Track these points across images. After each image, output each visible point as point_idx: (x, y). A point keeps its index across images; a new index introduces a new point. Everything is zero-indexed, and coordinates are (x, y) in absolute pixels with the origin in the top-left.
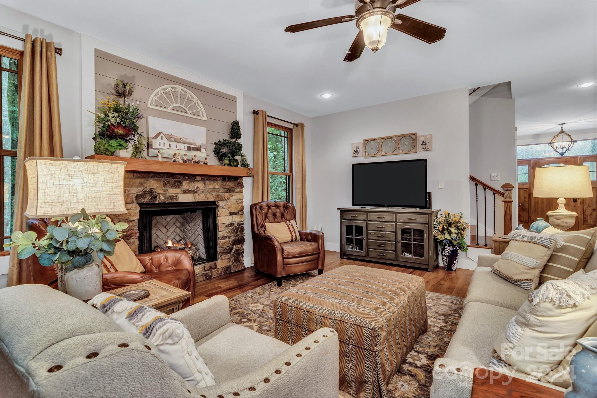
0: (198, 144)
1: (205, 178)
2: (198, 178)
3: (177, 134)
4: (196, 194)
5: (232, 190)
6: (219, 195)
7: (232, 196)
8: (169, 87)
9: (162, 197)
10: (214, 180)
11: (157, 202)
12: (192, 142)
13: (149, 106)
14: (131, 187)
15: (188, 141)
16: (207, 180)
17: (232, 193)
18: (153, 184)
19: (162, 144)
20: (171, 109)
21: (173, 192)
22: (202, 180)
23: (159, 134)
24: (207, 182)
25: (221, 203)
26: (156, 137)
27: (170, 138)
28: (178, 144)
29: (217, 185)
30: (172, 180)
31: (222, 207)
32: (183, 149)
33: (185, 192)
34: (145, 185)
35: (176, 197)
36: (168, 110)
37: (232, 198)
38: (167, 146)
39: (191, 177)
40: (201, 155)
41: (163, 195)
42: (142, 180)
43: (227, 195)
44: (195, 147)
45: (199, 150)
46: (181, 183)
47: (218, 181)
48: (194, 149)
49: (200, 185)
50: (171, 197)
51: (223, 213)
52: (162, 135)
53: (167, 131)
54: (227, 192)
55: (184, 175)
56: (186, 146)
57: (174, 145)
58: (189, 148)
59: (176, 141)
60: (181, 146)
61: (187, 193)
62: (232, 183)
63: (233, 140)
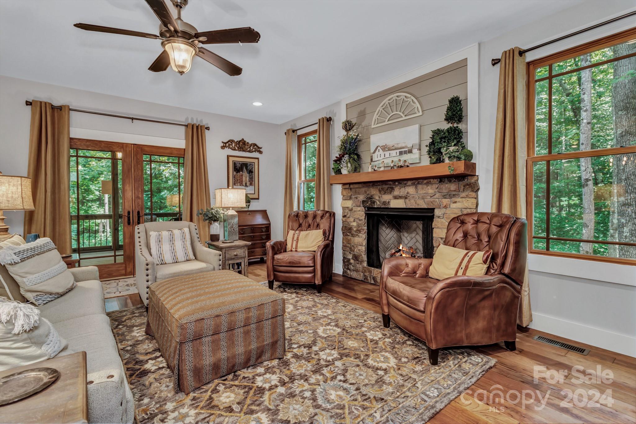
0: (410, 145)
1: (417, 181)
2: (409, 183)
3: (390, 143)
4: (407, 200)
5: (454, 195)
6: (434, 201)
7: (455, 202)
8: (386, 101)
9: (378, 203)
10: (427, 184)
11: (376, 207)
12: (403, 145)
13: (373, 127)
14: (359, 194)
15: (400, 146)
16: (418, 183)
17: (454, 199)
18: (374, 192)
19: (379, 156)
20: (388, 120)
21: (386, 197)
22: (413, 184)
23: (377, 147)
24: (420, 187)
25: (437, 212)
26: (374, 152)
27: (385, 148)
28: (391, 152)
29: (431, 188)
30: (386, 187)
31: (439, 217)
32: (395, 155)
33: (396, 198)
34: (368, 193)
35: (389, 202)
36: (386, 123)
37: (453, 206)
38: (383, 156)
39: (401, 182)
40: (414, 156)
41: (379, 201)
42: (366, 189)
43: (445, 201)
44: (407, 149)
45: (410, 151)
46: (392, 189)
47: (432, 184)
48: (405, 152)
49: (411, 190)
50: (384, 203)
51: (439, 225)
52: (379, 148)
53: (382, 144)
54: (444, 197)
55: (394, 181)
56: (398, 151)
57: (387, 154)
58: (401, 153)
59: (389, 150)
60: (393, 153)
61: (398, 199)
62: (453, 185)
63: (450, 125)
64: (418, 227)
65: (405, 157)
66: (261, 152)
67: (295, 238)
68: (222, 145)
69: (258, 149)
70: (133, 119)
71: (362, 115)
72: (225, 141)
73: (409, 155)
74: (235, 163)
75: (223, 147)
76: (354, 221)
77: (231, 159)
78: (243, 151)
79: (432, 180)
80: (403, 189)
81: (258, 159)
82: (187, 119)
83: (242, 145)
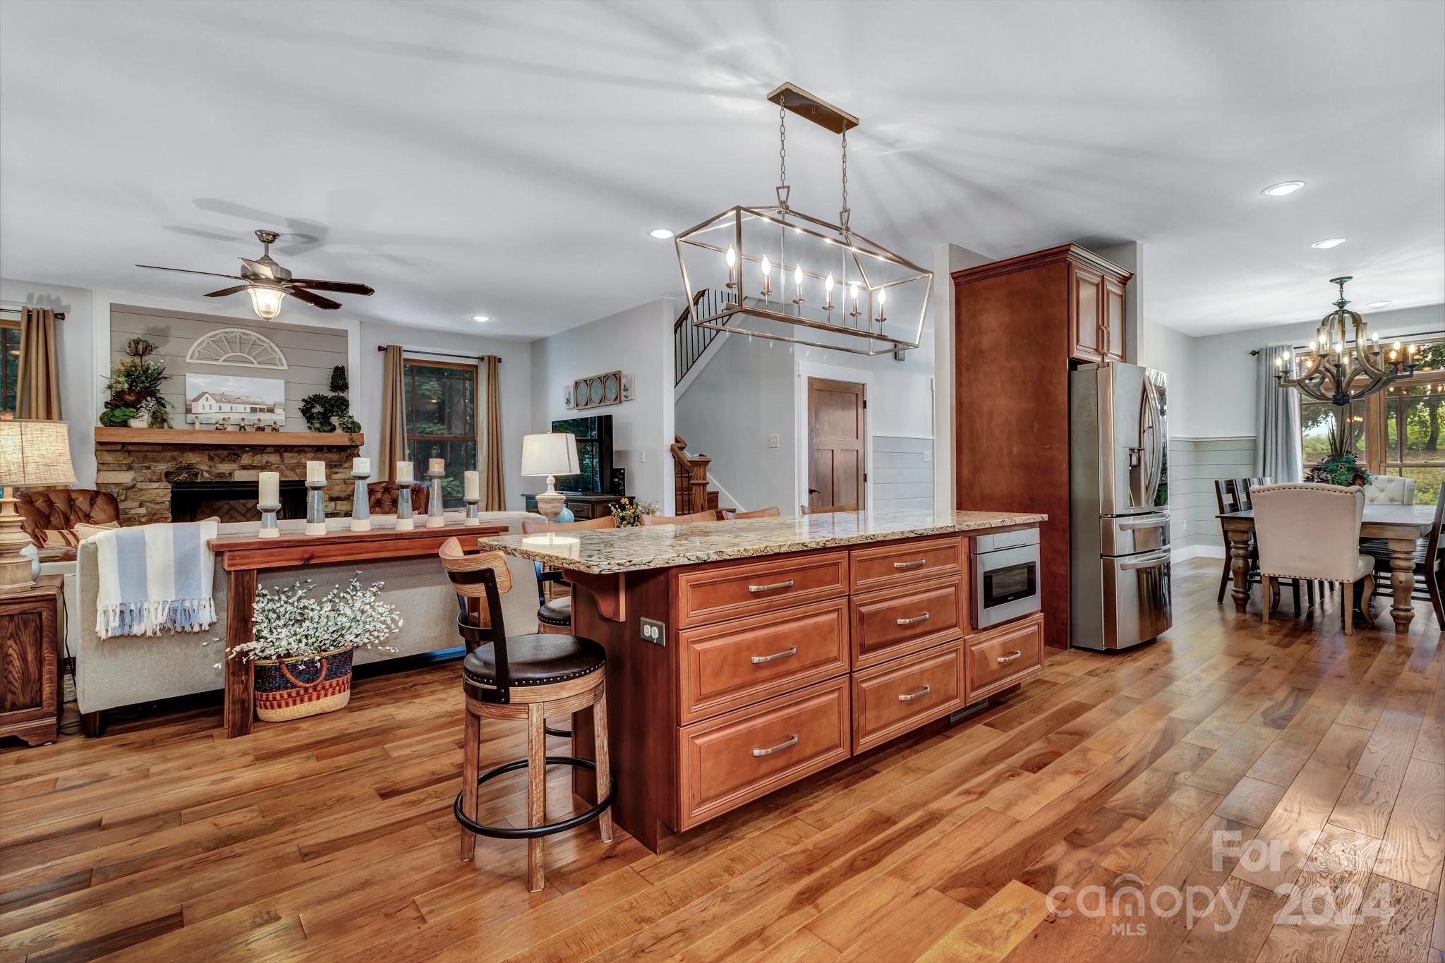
0: (270, 403)
1: (283, 449)
2: (270, 450)
3: (232, 392)
5: (336, 466)
7: (336, 473)
8: (220, 332)
9: (206, 475)
11: (199, 481)
12: (259, 400)
13: (188, 360)
14: (158, 462)
15: (252, 400)
16: (286, 451)
17: (335, 470)
18: (194, 458)
19: (207, 407)
20: (224, 360)
21: (224, 468)
22: (276, 452)
23: (203, 394)
24: (286, 455)
26: (196, 400)
27: (220, 398)
28: (234, 405)
29: (306, 458)
30: (225, 453)
32: (243, 411)
33: (245, 468)
34: (180, 459)
35: (230, 474)
36: (220, 362)
38: (215, 409)
39: (257, 449)
40: (279, 416)
41: (208, 472)
42: (176, 453)
44: (265, 407)
45: (271, 410)
46: (239, 456)
47: (307, 453)
48: (262, 410)
49: (272, 459)
50: (221, 475)
52: (207, 395)
55: (244, 447)
56: (248, 407)
57: (226, 407)
58: (253, 410)
59: (230, 402)
60: (240, 408)
61: (248, 469)
62: (334, 455)
63: (334, 394)
65: (263, 416)
71: (164, 334)
73: (269, 414)
76: (141, 506)
79: (306, 449)
80: (259, 457)
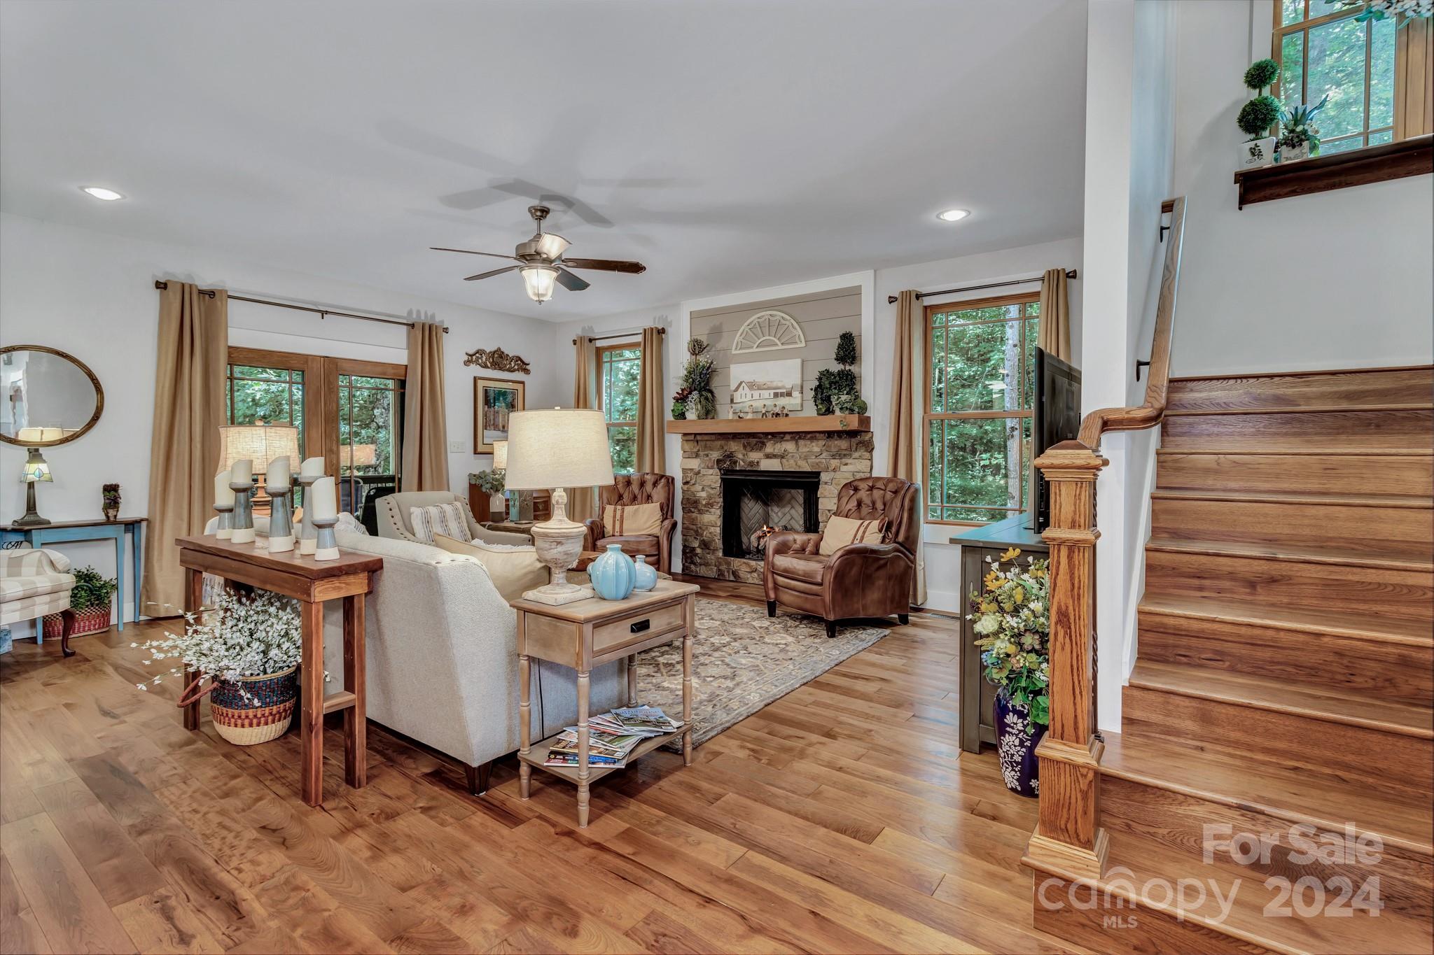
0: (789, 386)
1: (797, 436)
2: (788, 437)
3: (760, 379)
4: (784, 460)
5: (845, 455)
6: (820, 462)
7: (846, 464)
8: (755, 318)
9: (742, 463)
10: (812, 439)
11: (738, 469)
12: (780, 384)
13: (734, 352)
14: (711, 450)
15: (774, 384)
16: (800, 438)
17: (844, 460)
18: (734, 446)
19: (744, 395)
20: (758, 347)
21: (754, 456)
22: (793, 439)
23: (741, 383)
24: (801, 442)
25: (824, 477)
26: (736, 390)
27: (752, 386)
28: (761, 392)
29: (817, 445)
30: (753, 441)
31: (826, 483)
32: (768, 397)
33: (768, 456)
34: (725, 448)
35: (758, 462)
36: (755, 350)
37: (844, 468)
38: (749, 397)
39: (778, 436)
40: (794, 401)
41: (743, 460)
42: (723, 442)
43: (834, 463)
44: (785, 391)
45: (789, 394)
46: (764, 444)
47: (818, 440)
48: (782, 395)
49: (789, 446)
50: (751, 464)
51: (826, 493)
52: (743, 384)
53: (748, 378)
54: (834, 457)
55: (766, 434)
56: (772, 392)
57: (756, 394)
58: (776, 395)
59: (758, 389)
60: (766, 394)
61: (771, 458)
62: (844, 442)
63: (841, 367)
64: (793, 498)
65: (782, 401)
66: (527, 371)
67: (618, 517)
68: (466, 358)
69: (523, 366)
70: (323, 313)
71: (716, 332)
72: (471, 352)
73: (788, 398)
74: (486, 392)
75: (467, 363)
76: (703, 490)
77: (481, 384)
78: (501, 369)
79: (818, 435)
80: (778, 445)
81: (523, 383)
82: (410, 313)
83: (498, 359)
